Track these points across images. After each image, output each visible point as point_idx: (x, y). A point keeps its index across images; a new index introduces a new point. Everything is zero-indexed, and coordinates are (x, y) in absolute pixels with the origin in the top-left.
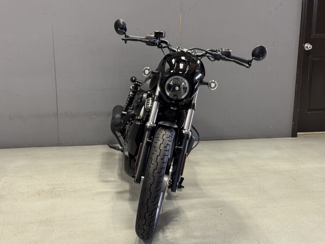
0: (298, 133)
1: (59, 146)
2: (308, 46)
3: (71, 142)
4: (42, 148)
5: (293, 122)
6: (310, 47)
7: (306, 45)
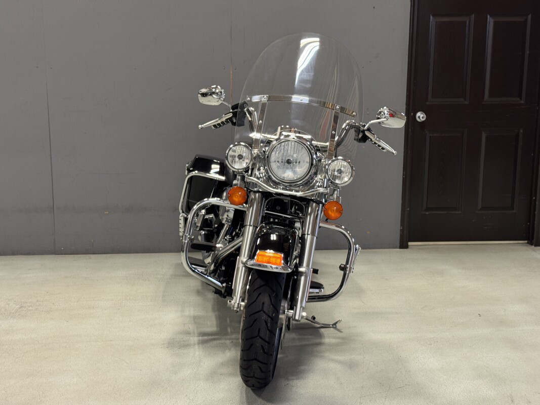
0: (410, 243)
1: (56, 254)
2: (421, 116)
3: (73, 248)
4: (31, 256)
5: (401, 226)
6: (423, 118)
7: (419, 114)
